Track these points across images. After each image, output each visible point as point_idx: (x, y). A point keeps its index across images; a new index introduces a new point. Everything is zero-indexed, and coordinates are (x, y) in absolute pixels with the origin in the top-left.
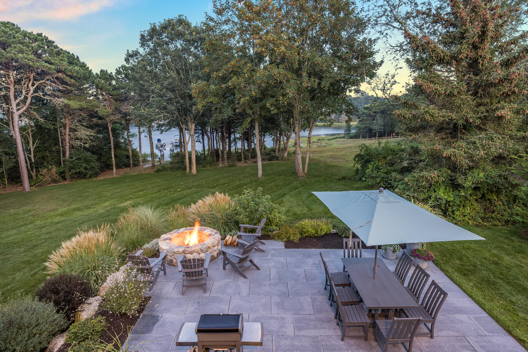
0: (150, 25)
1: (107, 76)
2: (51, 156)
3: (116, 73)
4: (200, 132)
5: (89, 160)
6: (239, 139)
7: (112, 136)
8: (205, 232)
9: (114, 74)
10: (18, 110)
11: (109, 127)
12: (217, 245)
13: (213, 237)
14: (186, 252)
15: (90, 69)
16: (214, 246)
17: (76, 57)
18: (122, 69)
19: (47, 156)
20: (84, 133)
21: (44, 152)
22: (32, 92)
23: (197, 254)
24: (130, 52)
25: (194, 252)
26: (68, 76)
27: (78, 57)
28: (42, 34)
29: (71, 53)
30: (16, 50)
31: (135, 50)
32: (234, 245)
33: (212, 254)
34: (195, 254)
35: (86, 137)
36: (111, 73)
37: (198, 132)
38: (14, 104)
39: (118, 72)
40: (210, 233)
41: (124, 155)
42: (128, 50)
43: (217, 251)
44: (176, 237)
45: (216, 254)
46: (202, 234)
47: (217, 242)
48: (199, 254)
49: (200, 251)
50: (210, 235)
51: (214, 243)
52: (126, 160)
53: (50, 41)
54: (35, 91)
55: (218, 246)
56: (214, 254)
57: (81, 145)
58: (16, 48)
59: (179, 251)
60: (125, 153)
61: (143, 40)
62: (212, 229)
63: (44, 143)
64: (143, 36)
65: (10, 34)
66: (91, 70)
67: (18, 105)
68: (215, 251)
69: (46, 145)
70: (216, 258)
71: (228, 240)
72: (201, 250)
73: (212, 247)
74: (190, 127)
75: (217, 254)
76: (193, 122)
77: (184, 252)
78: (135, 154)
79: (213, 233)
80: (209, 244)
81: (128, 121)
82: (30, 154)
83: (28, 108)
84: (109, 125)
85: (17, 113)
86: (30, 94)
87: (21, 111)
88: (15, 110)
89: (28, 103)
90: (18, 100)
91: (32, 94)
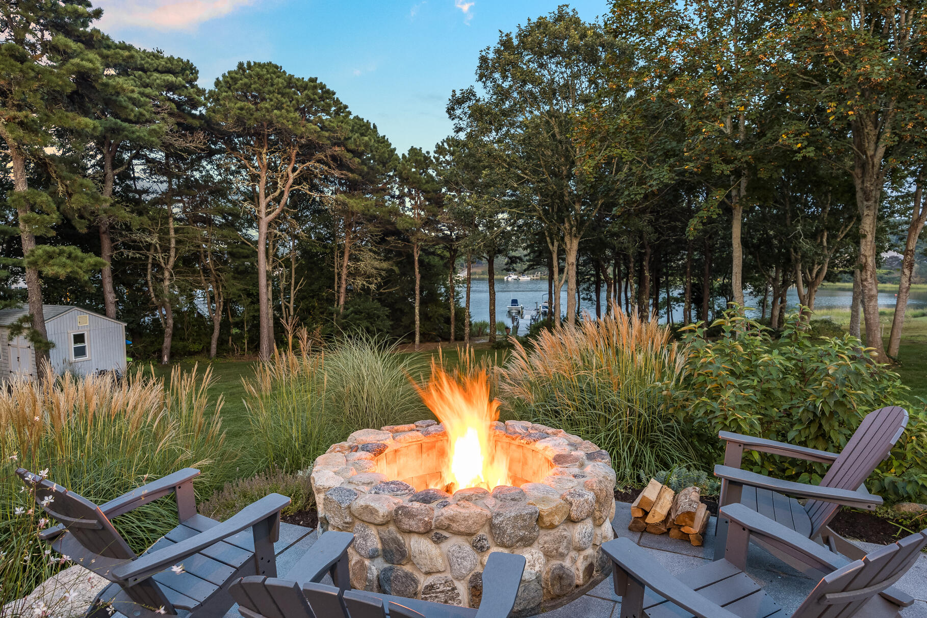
0: (499, 34)
1: (419, 158)
2: (320, 308)
3: (435, 152)
4: (592, 279)
5: (374, 314)
6: (677, 300)
7: (419, 272)
8: (540, 445)
9: (432, 154)
10: (268, 214)
11: (415, 253)
12: (591, 514)
13: (575, 470)
14: (407, 523)
15: (392, 147)
16: (571, 521)
17: (372, 127)
18: (448, 145)
19: (314, 307)
20: (370, 263)
21: (310, 300)
22: (291, 181)
23: (467, 548)
24: (458, 94)
25: (447, 528)
26: (349, 151)
27: (375, 127)
28: (317, 78)
29: (365, 121)
30: (272, 103)
31: (466, 87)
32: (685, 538)
33: (555, 563)
34: (453, 543)
35: (374, 271)
36: (428, 153)
37: (589, 279)
38: (263, 203)
39: (440, 150)
40: (565, 450)
41: (442, 315)
42: (454, 91)
43: (590, 551)
44: (415, 447)
45: (581, 565)
46: (529, 455)
47: (590, 496)
48: (480, 548)
49: (484, 532)
50: (559, 459)
51: (576, 501)
52: (443, 326)
53: (328, 92)
54: (297, 182)
55: (598, 523)
56: (567, 563)
57: (364, 285)
58: (271, 100)
59: (372, 511)
60: (441, 311)
61: (485, 69)
62: (579, 439)
63: (310, 284)
64: (483, 60)
65: (267, 79)
66: (395, 149)
67: (268, 206)
68: (580, 550)
69: (313, 287)
70: (581, 590)
71: (653, 504)
72: (492, 526)
73: (557, 520)
74: (569, 246)
75: (589, 569)
76: (575, 236)
77: (395, 518)
78: (461, 315)
79: (580, 453)
80: (544, 500)
81: (455, 254)
82: (289, 302)
83: (283, 211)
84: (415, 250)
85: (265, 220)
86: (288, 186)
87: (272, 216)
88: (263, 215)
89: (283, 202)
90: (271, 196)
91: (291, 187)
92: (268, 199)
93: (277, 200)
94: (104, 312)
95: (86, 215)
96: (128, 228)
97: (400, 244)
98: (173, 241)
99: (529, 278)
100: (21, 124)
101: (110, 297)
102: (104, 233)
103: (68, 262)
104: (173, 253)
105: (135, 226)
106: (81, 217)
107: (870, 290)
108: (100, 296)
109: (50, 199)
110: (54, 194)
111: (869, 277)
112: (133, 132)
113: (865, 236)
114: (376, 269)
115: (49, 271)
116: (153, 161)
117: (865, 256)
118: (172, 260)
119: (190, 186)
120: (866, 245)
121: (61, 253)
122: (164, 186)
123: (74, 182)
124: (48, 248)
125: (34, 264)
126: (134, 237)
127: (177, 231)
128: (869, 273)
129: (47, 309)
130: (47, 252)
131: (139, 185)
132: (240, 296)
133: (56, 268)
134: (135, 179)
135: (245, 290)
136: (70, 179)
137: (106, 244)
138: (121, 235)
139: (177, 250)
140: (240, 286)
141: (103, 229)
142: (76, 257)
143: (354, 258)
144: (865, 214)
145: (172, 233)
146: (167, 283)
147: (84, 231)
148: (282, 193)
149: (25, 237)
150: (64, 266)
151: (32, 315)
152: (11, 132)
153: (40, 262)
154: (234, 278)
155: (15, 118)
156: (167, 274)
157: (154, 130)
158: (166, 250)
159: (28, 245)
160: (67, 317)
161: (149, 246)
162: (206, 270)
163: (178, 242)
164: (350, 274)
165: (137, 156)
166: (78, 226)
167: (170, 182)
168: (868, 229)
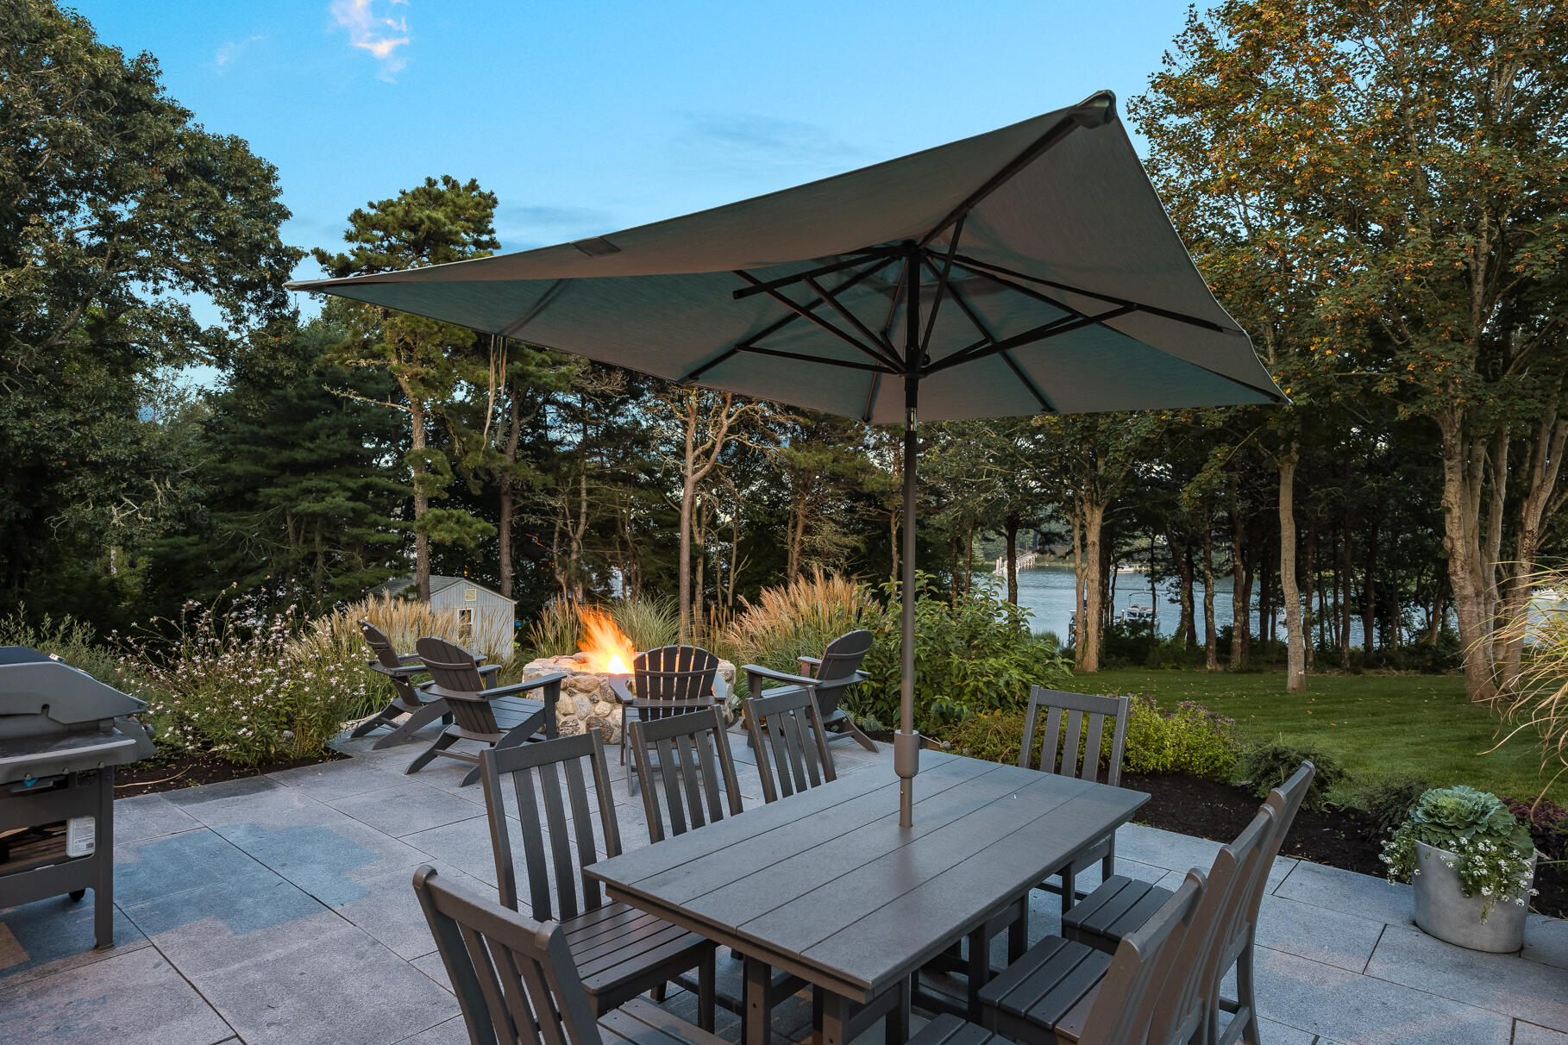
11: (893, 525)
20: (830, 537)
38: (690, 457)
54: (732, 430)
67: (696, 461)
74: (1089, 519)
83: (714, 469)
84: (893, 520)
85: (691, 479)
86: (720, 436)
87: (700, 474)
88: (689, 473)
89: (713, 457)
90: (700, 449)
91: (726, 436)
92: (697, 452)
93: (708, 453)
94: (497, 589)
95: (482, 474)
96: (530, 489)
97: (874, 511)
98: (584, 505)
99: (1132, 569)
100: (423, 380)
101: (507, 571)
102: (506, 494)
103: (456, 526)
104: (583, 520)
105: (538, 485)
106: (476, 476)
107: (1462, 588)
108: (495, 569)
109: (445, 458)
110: (449, 453)
111: (1459, 568)
112: (540, 378)
113: (1449, 510)
114: (837, 545)
115: (436, 536)
116: (567, 406)
117: (1452, 539)
118: (582, 528)
119: (613, 436)
120: (1452, 522)
121: (450, 517)
122: (578, 438)
123: (470, 438)
124: (438, 512)
125: (423, 528)
126: (536, 499)
127: (590, 492)
128: (1458, 563)
129: (434, 580)
130: (436, 516)
131: (554, 435)
132: (660, 577)
133: (443, 533)
134: (547, 428)
135: (668, 568)
136: (467, 435)
137: (507, 507)
138: (524, 498)
139: (588, 515)
140: (660, 563)
141: (505, 489)
142: (465, 523)
143: (808, 530)
144: (1448, 478)
145: (584, 494)
146: (574, 557)
147: (478, 492)
148: (713, 445)
149: (418, 499)
150: (451, 531)
151: (418, 585)
152: (413, 389)
153: (429, 527)
154: (656, 553)
155: (417, 375)
156: (574, 545)
157: (563, 374)
158: (576, 516)
159: (420, 508)
160: (454, 589)
161: (554, 510)
162: (624, 543)
163: (590, 505)
164: (803, 552)
165: (547, 401)
166: (472, 487)
167: (585, 431)
168: (1452, 500)
